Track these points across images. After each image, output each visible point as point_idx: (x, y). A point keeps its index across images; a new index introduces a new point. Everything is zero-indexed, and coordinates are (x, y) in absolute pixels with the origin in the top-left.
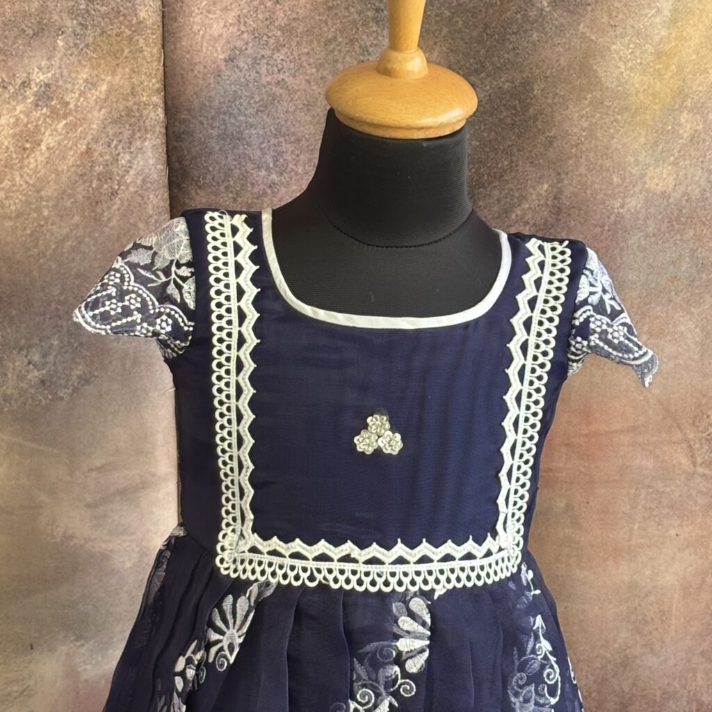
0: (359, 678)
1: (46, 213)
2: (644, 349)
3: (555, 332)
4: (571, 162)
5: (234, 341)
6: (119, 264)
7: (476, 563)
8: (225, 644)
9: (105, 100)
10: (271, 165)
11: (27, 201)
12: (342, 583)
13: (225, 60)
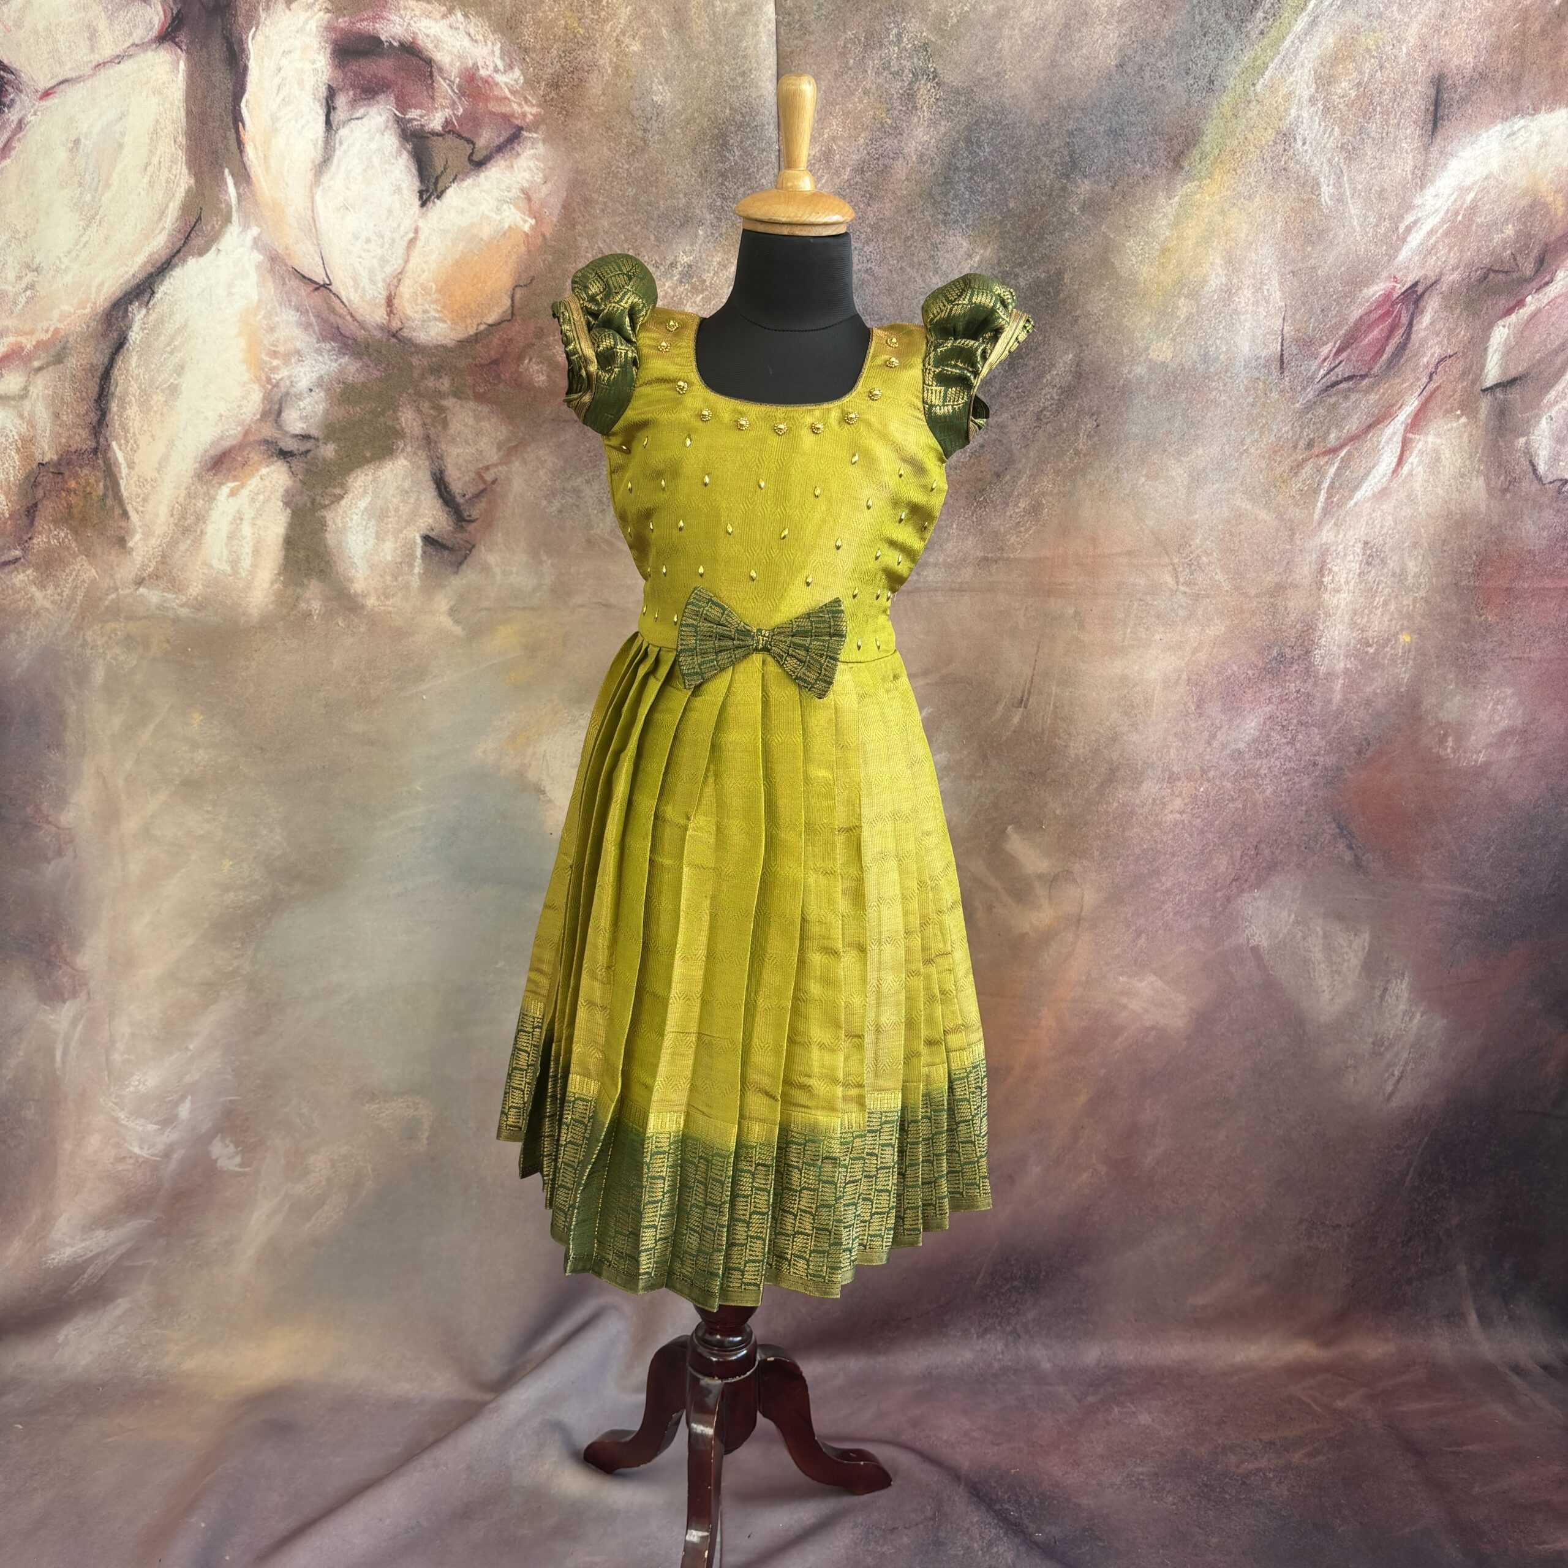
4: (1091, 336)
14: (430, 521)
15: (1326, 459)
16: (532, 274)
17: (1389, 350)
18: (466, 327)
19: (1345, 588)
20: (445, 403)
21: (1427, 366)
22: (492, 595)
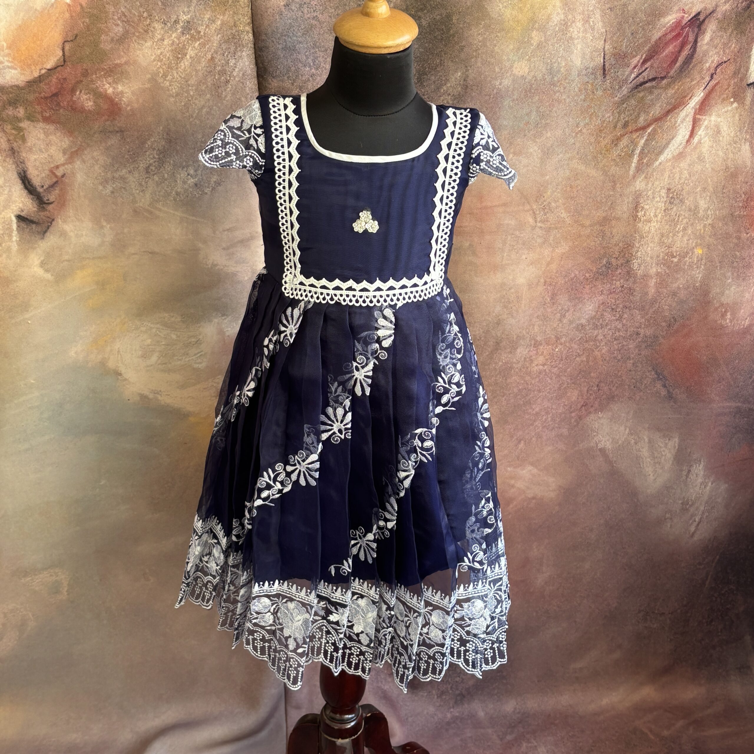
0: (358, 350)
1: (192, 93)
2: (510, 170)
3: (461, 162)
4: (473, 60)
5: (287, 170)
6: (223, 127)
7: (419, 289)
8: (288, 333)
9: (220, 30)
10: (312, 64)
11: (181, 87)
12: (348, 302)
13: (284, 6)
14: (21, 205)
15: (638, 134)
16: (75, 32)
17: (681, 60)
18: (32, 72)
19: (654, 219)
20: (22, 125)
21: (709, 69)
22: (70, 251)
